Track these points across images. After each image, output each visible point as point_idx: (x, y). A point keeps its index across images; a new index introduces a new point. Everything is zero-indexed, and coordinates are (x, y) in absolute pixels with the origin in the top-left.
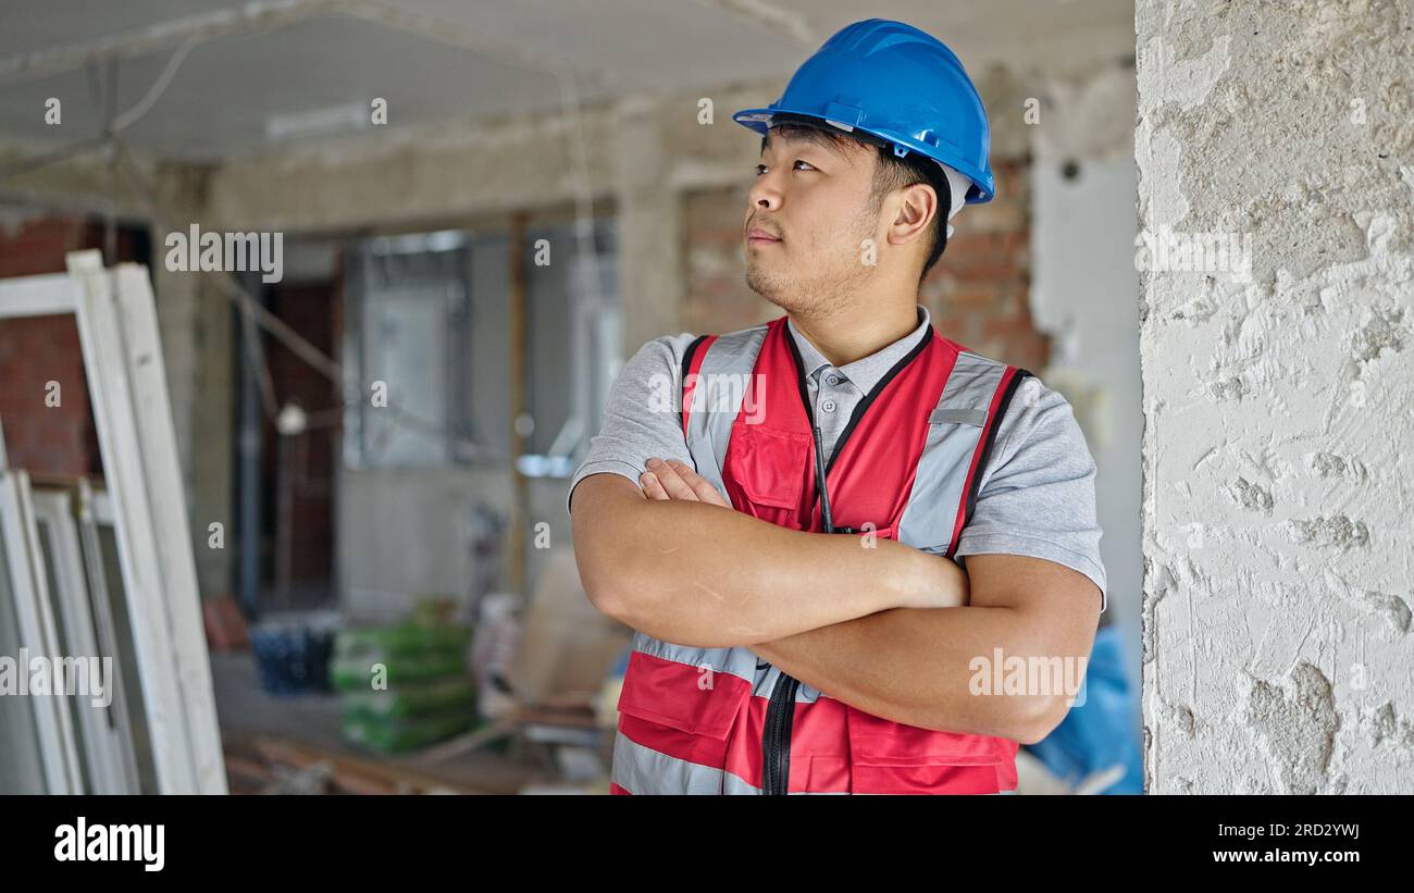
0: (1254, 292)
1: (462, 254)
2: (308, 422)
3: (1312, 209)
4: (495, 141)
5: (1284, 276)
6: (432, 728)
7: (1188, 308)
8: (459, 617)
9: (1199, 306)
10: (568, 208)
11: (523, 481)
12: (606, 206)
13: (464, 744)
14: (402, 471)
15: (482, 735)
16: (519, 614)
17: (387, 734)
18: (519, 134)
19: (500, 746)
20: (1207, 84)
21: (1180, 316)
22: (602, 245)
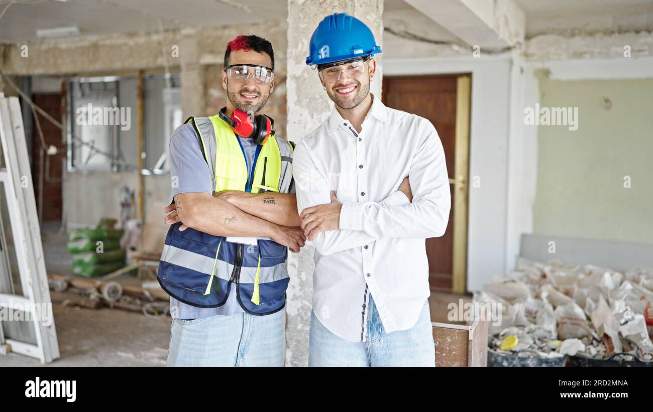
0: (309, 117)
1: (117, 83)
2: (58, 151)
3: (321, 100)
4: (131, 42)
5: (315, 114)
6: (107, 268)
7: (297, 121)
8: (118, 226)
9: (299, 120)
10: (161, 69)
11: (143, 177)
12: (176, 68)
13: (120, 272)
14: (92, 173)
15: (126, 270)
16: (141, 225)
17: (91, 269)
18: (141, 40)
19: (134, 273)
20: (301, 70)
21: (295, 123)
22: (174, 84)
